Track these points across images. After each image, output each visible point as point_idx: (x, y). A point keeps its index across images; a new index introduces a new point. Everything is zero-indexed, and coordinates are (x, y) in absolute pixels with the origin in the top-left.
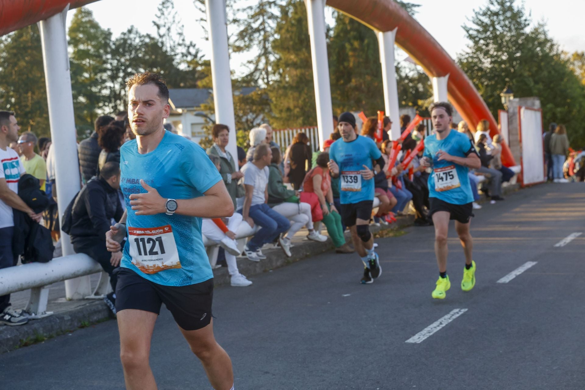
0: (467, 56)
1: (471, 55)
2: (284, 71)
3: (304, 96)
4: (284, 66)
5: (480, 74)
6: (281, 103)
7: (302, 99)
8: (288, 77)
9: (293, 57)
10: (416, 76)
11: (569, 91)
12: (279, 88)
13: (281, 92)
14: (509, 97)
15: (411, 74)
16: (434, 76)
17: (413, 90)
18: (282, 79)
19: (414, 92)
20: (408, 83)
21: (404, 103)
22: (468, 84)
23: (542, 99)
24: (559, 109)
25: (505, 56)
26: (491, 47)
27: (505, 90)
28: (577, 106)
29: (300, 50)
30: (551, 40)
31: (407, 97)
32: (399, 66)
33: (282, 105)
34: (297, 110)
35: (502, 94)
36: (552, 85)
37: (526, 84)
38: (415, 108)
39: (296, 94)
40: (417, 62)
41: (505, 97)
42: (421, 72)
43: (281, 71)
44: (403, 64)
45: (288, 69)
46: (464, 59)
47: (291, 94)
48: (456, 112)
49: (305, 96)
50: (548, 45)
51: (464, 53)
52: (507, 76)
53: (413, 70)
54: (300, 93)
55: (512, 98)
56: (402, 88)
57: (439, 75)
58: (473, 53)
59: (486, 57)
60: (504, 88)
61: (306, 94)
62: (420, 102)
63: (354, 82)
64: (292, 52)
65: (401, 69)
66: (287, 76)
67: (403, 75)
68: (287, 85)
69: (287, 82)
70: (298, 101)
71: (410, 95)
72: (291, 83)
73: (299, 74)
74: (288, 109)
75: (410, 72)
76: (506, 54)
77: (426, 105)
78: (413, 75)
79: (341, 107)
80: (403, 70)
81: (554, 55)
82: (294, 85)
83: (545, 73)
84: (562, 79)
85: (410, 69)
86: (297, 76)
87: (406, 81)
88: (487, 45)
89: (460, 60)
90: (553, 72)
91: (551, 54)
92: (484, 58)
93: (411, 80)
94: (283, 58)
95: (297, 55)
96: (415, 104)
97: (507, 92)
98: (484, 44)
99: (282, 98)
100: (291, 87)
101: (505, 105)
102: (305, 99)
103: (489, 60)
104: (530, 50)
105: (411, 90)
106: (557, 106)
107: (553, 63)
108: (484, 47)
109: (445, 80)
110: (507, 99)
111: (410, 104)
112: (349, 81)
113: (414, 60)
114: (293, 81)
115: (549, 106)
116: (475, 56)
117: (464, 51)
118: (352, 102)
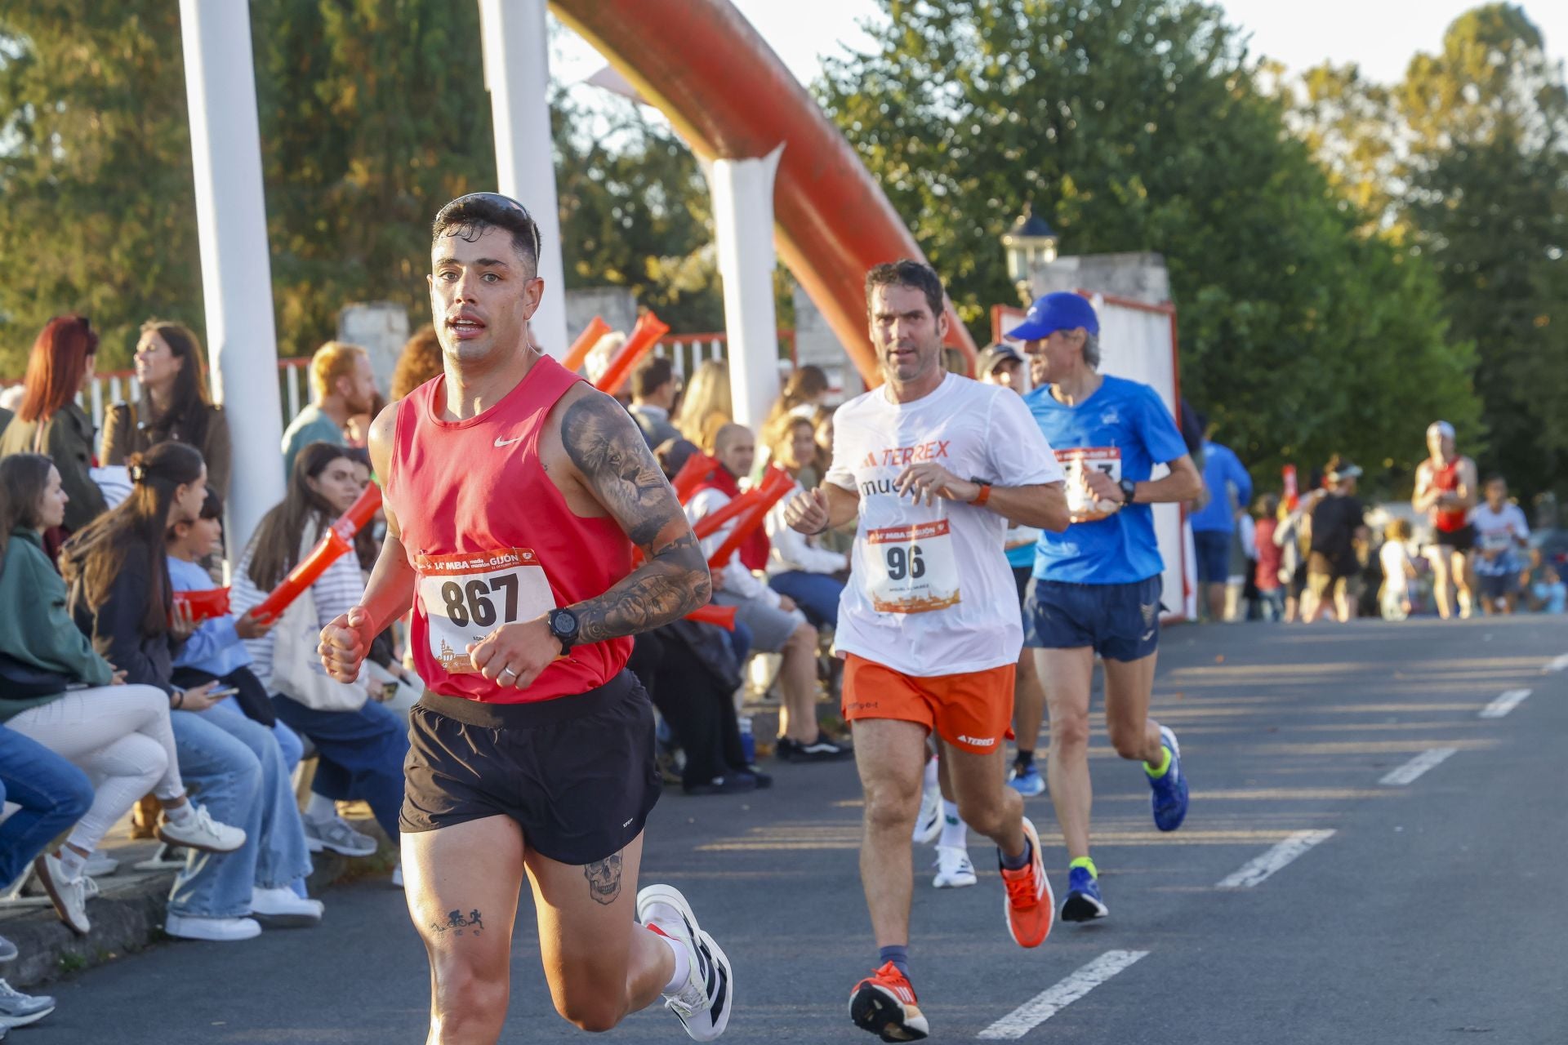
0: (859, 69)
1: (877, 64)
2: (40, 113)
3: (132, 231)
4: (43, 92)
5: (913, 147)
6: (31, 260)
7: (127, 242)
8: (63, 145)
9: (83, 52)
10: (638, 151)
11: (1291, 231)
12: (23, 192)
13: (27, 210)
14: (1039, 251)
15: (615, 145)
16: (715, 151)
17: (625, 214)
18: (34, 150)
19: (628, 223)
20: (602, 183)
21: (583, 268)
22: (865, 192)
23: (1177, 263)
24: (1245, 307)
25: (1023, 73)
26: (965, 30)
27: (1021, 221)
28: (1324, 295)
29: (115, 22)
30: (1215, 12)
31: (599, 246)
32: (567, 104)
33: (35, 268)
34: (105, 290)
35: (1008, 240)
36: (1218, 205)
37: (1113, 199)
38: (636, 291)
39: (99, 224)
40: (645, 91)
41: (1022, 251)
42: (663, 133)
43: (30, 113)
44: (581, 97)
45: (62, 106)
46: (846, 83)
47: (77, 218)
48: (813, 311)
49: (141, 232)
50: (1206, 28)
51: (849, 58)
52: (1031, 161)
53: (625, 126)
54: (117, 216)
55: (1049, 255)
56: (576, 204)
57: (739, 152)
58: (886, 55)
59: (939, 77)
60: (1017, 212)
61: (147, 222)
62: (656, 268)
63: (359, 175)
64: (77, 27)
65: (574, 119)
66: (56, 138)
67: (582, 144)
68: (53, 179)
69: (58, 168)
70: (105, 249)
71: (609, 235)
72: (77, 170)
73: (111, 132)
74: (64, 290)
75: (611, 132)
76: (1023, 64)
77: (681, 282)
78: (625, 148)
79: (305, 286)
80: (582, 125)
81: (1226, 75)
82: (91, 179)
83: (1192, 153)
84: (1261, 179)
85: (611, 119)
86: (103, 138)
87: (595, 174)
88: (944, 23)
89: (833, 83)
90: (1223, 150)
91: (1215, 70)
92: (931, 80)
93: (617, 170)
94: (39, 56)
95: (104, 45)
96: (634, 275)
97: (1031, 230)
98: (931, 21)
99: (34, 237)
100: (77, 188)
101: (1022, 286)
102: (137, 246)
103: (953, 88)
104: (1127, 49)
105: (617, 213)
106: (1238, 292)
107: (1222, 113)
108: (931, 32)
109: (763, 171)
110: (1031, 256)
111: (613, 275)
112: (344, 168)
113: (633, 82)
114: (83, 162)
115: (1208, 295)
116: (896, 69)
117: (850, 51)
118: (354, 261)
